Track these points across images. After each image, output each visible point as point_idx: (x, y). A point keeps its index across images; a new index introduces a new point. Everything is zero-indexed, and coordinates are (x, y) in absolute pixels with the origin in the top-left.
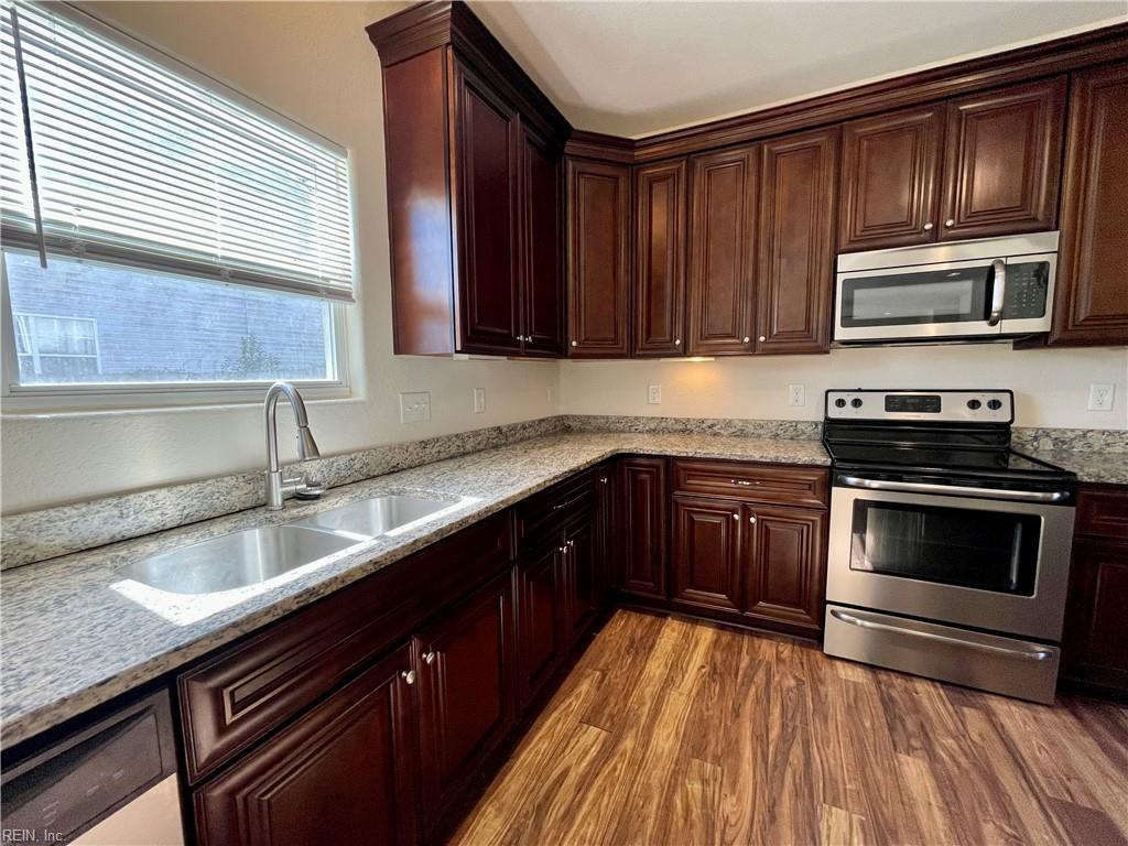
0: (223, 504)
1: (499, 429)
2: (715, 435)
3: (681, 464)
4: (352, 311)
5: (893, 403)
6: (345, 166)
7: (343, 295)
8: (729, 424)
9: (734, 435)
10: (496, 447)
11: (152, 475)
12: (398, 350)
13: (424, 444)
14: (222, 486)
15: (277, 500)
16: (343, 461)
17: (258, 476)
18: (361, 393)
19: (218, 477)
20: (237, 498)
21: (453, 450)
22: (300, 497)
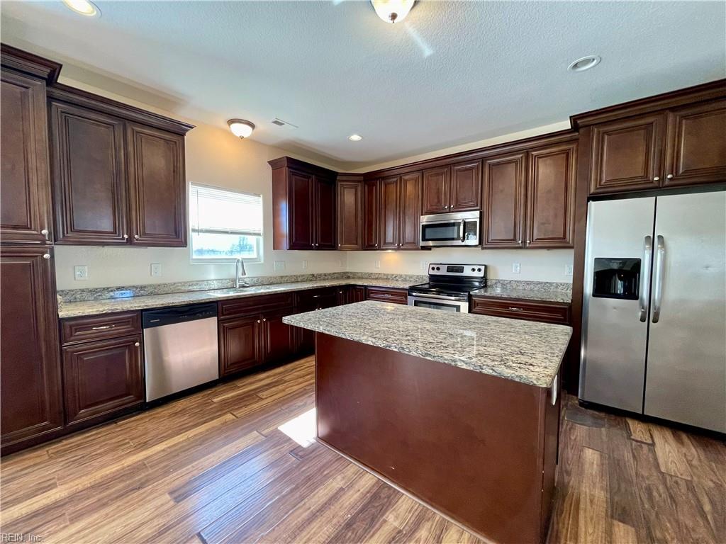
0: (225, 285)
1: (313, 275)
2: (397, 280)
3: (370, 288)
4: (261, 238)
5: (450, 269)
6: (260, 199)
7: (259, 234)
8: (401, 276)
9: (403, 281)
10: (311, 281)
11: (213, 277)
12: (274, 249)
13: (282, 277)
14: (226, 282)
15: (238, 286)
16: (256, 279)
17: (234, 281)
18: (262, 262)
19: (226, 280)
20: (229, 285)
21: (293, 280)
22: (244, 287)
